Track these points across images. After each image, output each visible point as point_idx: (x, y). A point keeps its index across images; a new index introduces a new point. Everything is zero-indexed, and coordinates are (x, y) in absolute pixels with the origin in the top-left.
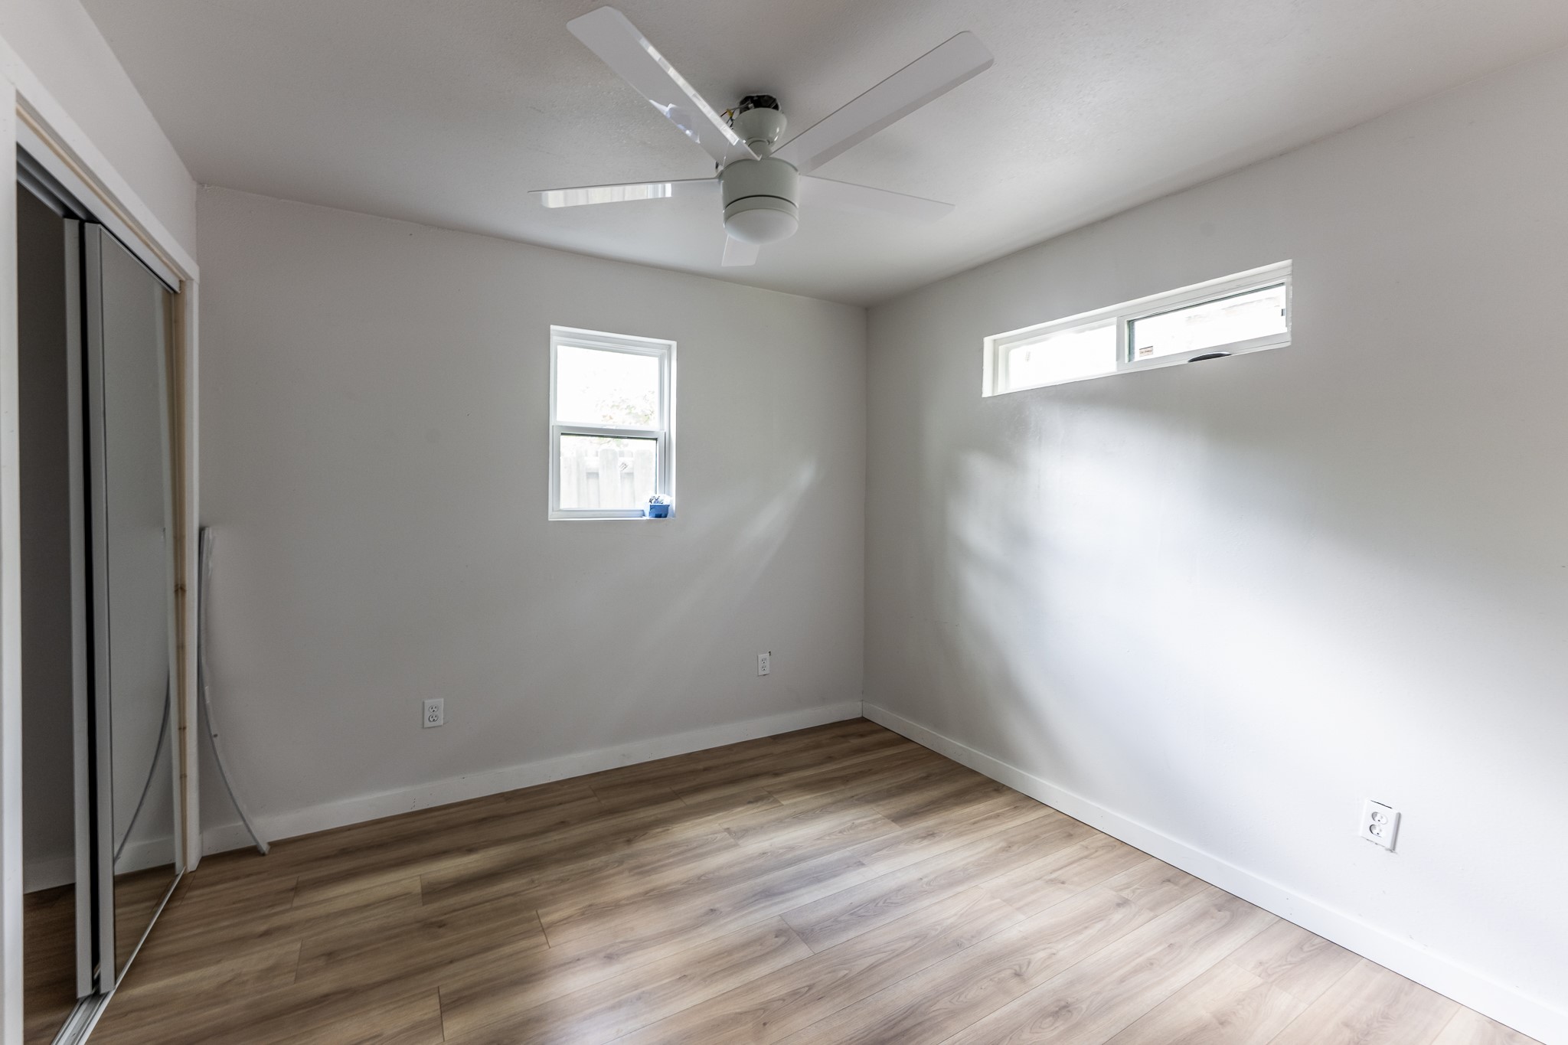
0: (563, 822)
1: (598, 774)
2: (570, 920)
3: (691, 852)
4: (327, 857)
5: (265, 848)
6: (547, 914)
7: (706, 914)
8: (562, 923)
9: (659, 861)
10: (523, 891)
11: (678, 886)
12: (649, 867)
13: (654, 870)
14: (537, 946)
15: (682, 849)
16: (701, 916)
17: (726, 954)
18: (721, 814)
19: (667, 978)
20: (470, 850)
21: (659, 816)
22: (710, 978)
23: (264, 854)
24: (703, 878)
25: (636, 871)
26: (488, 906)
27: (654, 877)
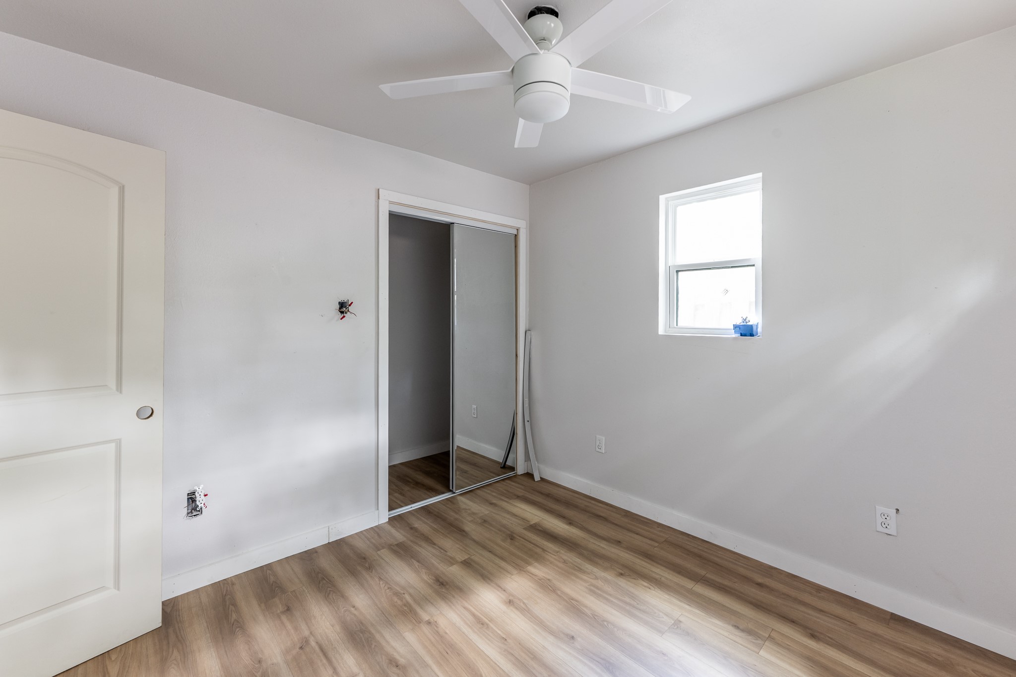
0: (620, 542)
1: (688, 535)
2: (533, 577)
3: (632, 608)
4: (542, 493)
5: (537, 478)
6: (535, 567)
7: (567, 635)
8: (530, 575)
9: (610, 595)
10: (548, 552)
11: (589, 612)
12: (599, 592)
13: (598, 596)
14: (509, 572)
15: (632, 602)
16: (564, 633)
17: (532, 656)
18: (697, 611)
19: (502, 632)
20: (570, 523)
21: (663, 579)
22: (509, 654)
23: (535, 481)
24: (605, 623)
25: (592, 588)
26: (531, 546)
27: (592, 598)
